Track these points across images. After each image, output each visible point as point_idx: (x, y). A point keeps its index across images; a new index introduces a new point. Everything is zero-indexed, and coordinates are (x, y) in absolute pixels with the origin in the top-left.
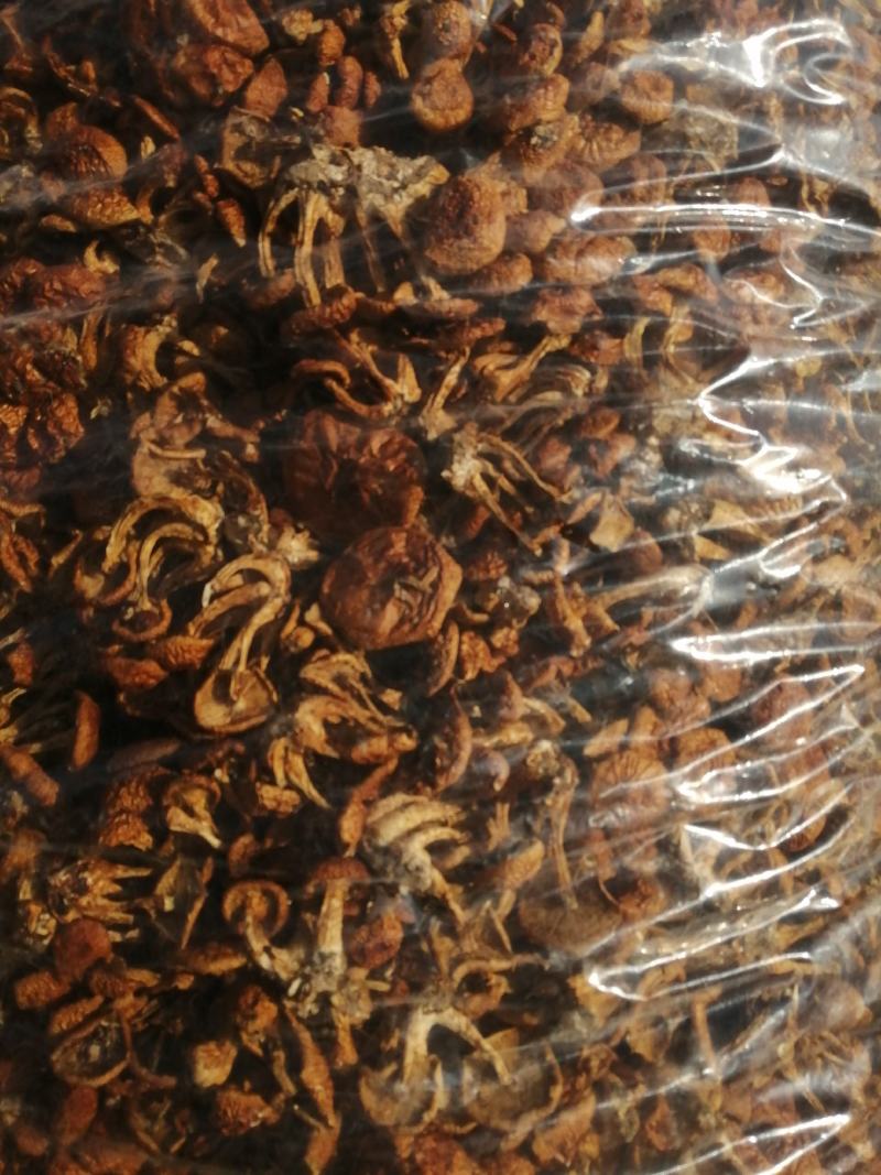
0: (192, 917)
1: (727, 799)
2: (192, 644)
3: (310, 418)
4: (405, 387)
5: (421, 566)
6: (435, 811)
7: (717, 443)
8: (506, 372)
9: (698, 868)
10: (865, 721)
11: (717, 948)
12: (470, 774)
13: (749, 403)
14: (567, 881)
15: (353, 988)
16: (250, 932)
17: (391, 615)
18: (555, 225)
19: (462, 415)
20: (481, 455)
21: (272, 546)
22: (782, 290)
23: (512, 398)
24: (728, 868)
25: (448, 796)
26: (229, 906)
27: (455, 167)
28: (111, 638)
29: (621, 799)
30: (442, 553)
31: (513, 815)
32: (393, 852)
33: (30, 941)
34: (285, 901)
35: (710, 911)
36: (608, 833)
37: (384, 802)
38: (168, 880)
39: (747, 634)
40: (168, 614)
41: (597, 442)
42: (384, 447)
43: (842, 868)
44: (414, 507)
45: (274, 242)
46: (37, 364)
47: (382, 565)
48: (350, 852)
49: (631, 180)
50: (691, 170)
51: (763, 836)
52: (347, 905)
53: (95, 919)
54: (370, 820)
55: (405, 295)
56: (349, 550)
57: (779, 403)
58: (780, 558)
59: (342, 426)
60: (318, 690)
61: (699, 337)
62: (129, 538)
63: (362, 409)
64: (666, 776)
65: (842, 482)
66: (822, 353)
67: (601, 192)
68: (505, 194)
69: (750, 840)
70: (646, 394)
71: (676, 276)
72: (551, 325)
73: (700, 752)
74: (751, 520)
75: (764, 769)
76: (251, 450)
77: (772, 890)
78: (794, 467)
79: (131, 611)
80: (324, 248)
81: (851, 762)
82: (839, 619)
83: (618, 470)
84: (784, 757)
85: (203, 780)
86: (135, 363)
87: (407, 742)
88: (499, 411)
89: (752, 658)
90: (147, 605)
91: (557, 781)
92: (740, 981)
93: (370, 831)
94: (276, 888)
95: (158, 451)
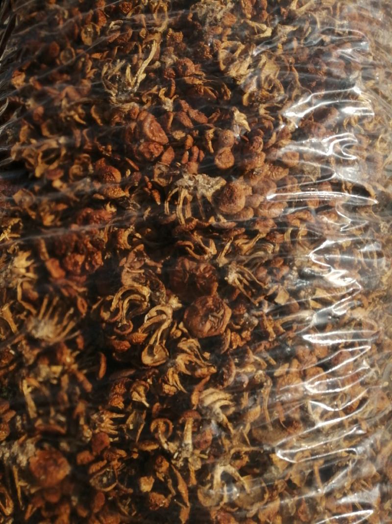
0: (140, 431)
1: (323, 392)
2: (140, 335)
3: (180, 260)
4: (212, 249)
5: (218, 309)
6: (222, 395)
7: (316, 269)
8: (245, 245)
9: (315, 416)
10: (372, 366)
11: (322, 446)
12: (235, 382)
13: (327, 256)
14: (269, 420)
15: (195, 457)
16: (160, 436)
17: (208, 326)
18: (261, 199)
19: (231, 259)
20: (237, 272)
21: (167, 302)
22: (337, 218)
23: (247, 254)
24: (325, 417)
25: (228, 389)
26: (153, 426)
27: (229, 180)
28: (113, 333)
29: (287, 391)
30: (225, 305)
31: (249, 396)
32: (210, 408)
33: (84, 439)
34: (171, 426)
35: (319, 431)
36: (283, 403)
37: (205, 391)
38: (131, 418)
39: (329, 334)
40: (132, 325)
41: (276, 268)
42: (205, 269)
43: (366, 419)
44: (215, 289)
45: (169, 204)
46: (91, 242)
47: (205, 309)
48: (195, 408)
49: (286, 185)
50: (304, 182)
51: (337, 406)
52: (193, 427)
53: (105, 432)
54: (201, 397)
55: (212, 221)
56: (192, 304)
57: (338, 256)
58: (339, 308)
59: (191, 262)
60: (183, 351)
61: (309, 234)
62: (119, 300)
63: (197, 257)
64: (302, 383)
65: (360, 282)
66: (351, 239)
67: (276, 189)
68: (245, 189)
69: (332, 407)
70: (292, 253)
71: (302, 215)
72: (260, 230)
73: (314, 375)
74: (329, 295)
75: (336, 381)
76: (159, 270)
77: (341, 426)
78: (343, 277)
79: (120, 325)
80: (186, 206)
81: (367, 380)
82: (361, 329)
83: (284, 278)
84: (343, 377)
85: (144, 383)
86: (121, 241)
87: (213, 370)
88: (243, 258)
89: (330, 342)
90: (125, 322)
91: (265, 384)
92: (330, 457)
93: (201, 401)
94: (168, 421)
95: (130, 270)
